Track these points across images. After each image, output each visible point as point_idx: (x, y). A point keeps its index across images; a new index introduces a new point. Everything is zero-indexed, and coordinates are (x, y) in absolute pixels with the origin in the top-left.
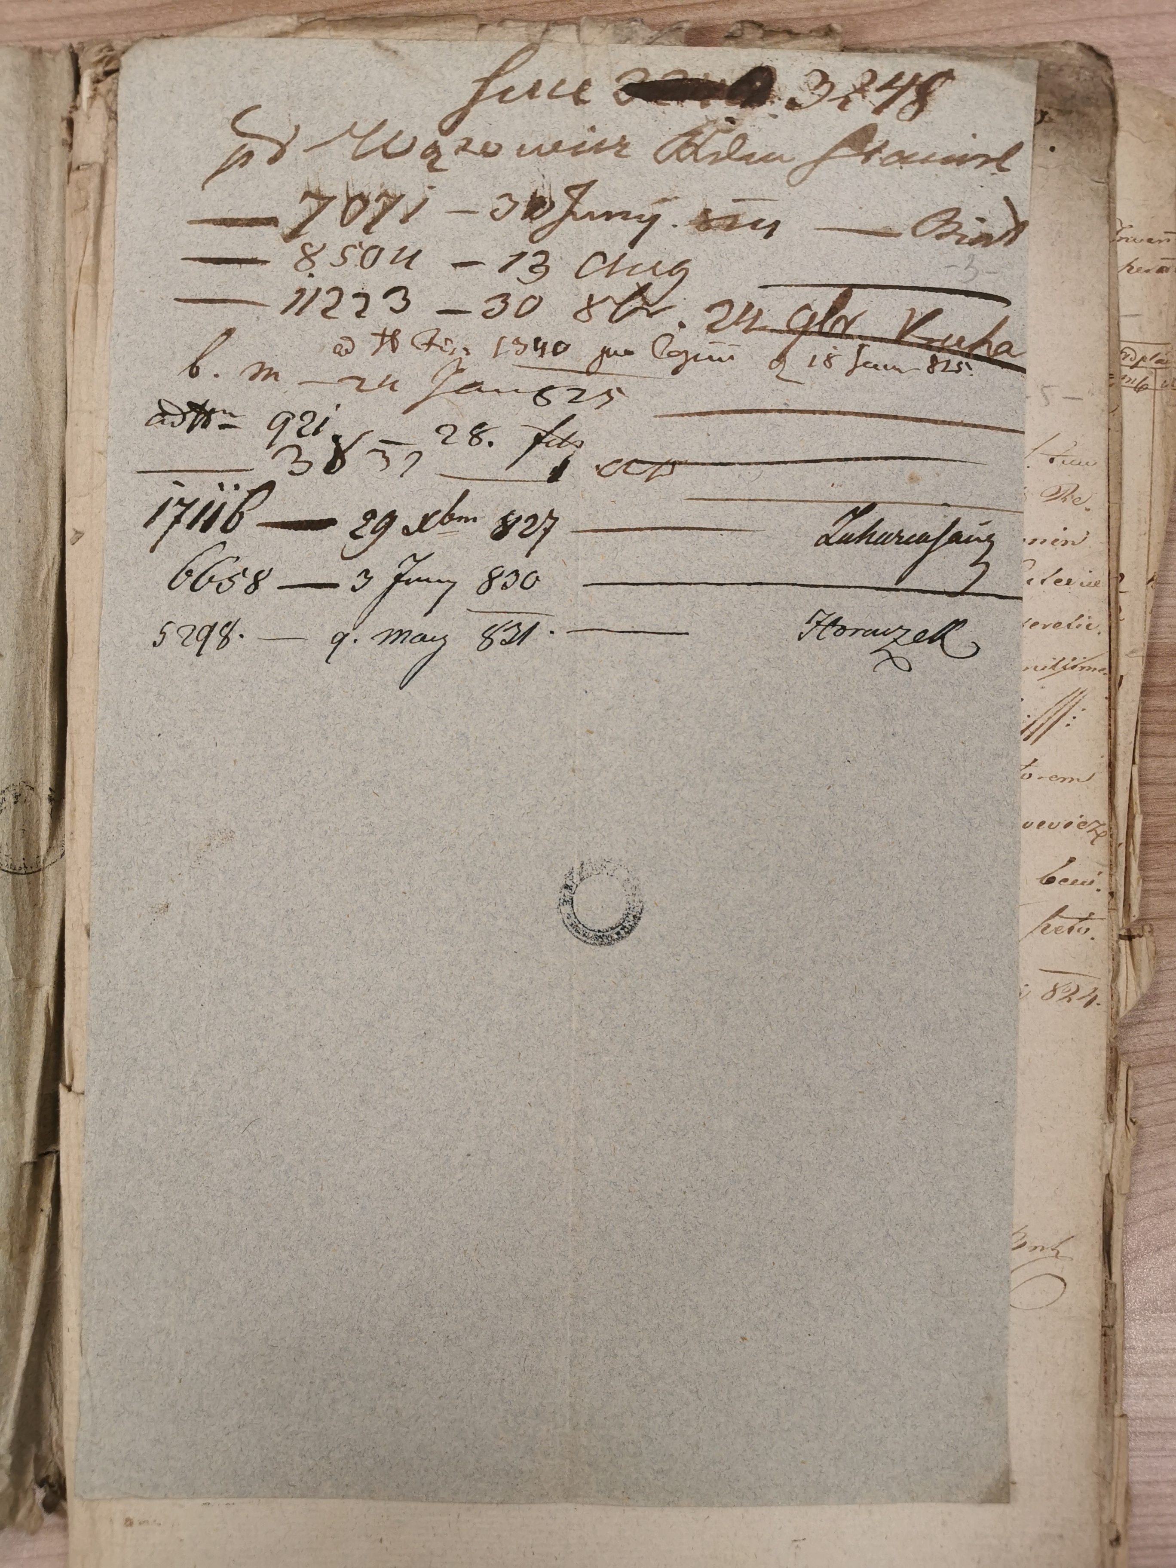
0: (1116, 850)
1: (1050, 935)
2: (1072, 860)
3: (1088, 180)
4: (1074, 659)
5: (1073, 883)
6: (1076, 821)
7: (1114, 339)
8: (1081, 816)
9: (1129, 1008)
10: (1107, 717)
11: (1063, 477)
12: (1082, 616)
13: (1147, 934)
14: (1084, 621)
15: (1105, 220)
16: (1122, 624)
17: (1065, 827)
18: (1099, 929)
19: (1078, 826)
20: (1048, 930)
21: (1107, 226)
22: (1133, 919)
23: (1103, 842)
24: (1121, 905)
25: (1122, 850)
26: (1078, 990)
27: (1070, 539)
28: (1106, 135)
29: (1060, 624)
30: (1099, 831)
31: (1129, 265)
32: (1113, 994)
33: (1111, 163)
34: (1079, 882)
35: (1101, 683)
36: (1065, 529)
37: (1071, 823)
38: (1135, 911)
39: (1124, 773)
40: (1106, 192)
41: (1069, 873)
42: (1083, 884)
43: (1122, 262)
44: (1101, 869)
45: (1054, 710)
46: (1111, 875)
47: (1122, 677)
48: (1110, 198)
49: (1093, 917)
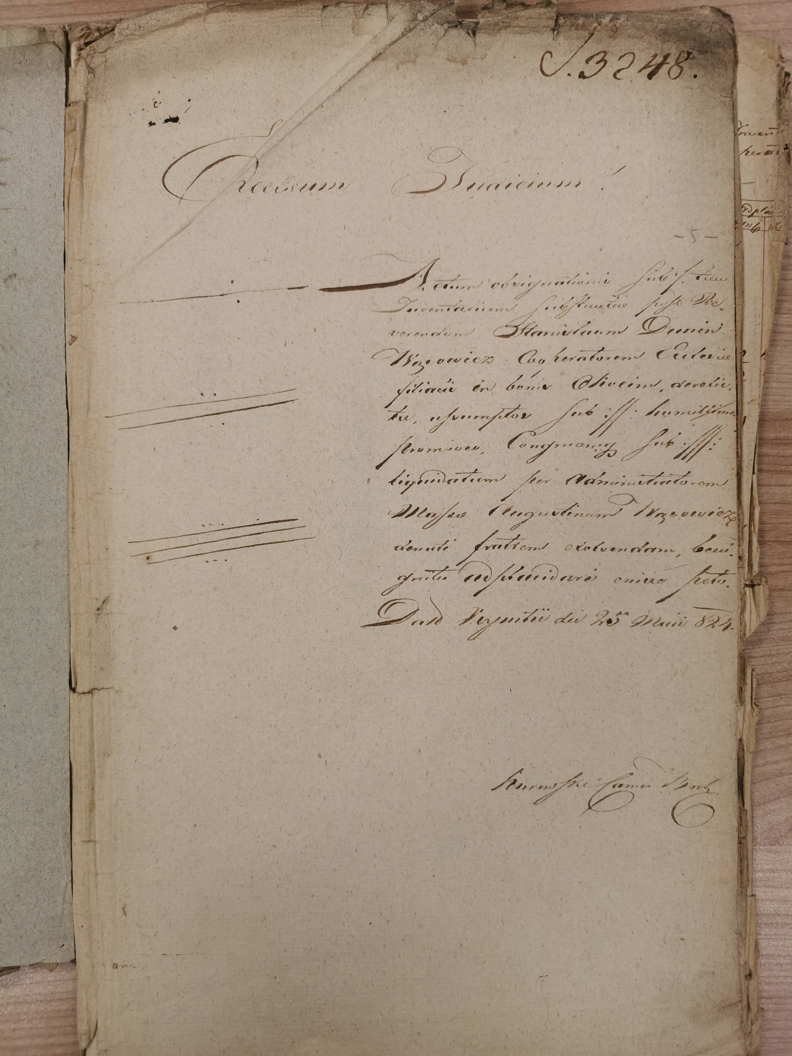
0: (742, 530)
1: (700, 585)
2: (714, 536)
3: (719, 96)
4: (714, 406)
5: (714, 551)
6: (716, 511)
7: (737, 198)
8: (720, 508)
9: (752, 631)
10: (735, 444)
11: (705, 288)
12: (719, 378)
13: (763, 583)
14: (720, 382)
15: (730, 121)
16: (745, 383)
17: (709, 515)
18: (732, 580)
19: (718, 514)
20: (699, 582)
21: (732, 126)
22: (754, 574)
23: (734, 524)
24: (746, 565)
25: (746, 529)
26: (718, 620)
27: (710, 329)
28: (730, 66)
29: (704, 384)
30: (731, 517)
31: (746, 150)
32: (742, 622)
33: (734, 84)
34: (718, 550)
35: (731, 421)
36: (707, 322)
37: (713, 512)
38: (756, 569)
39: (747, 479)
40: (731, 103)
41: (712, 544)
42: (721, 551)
43: (742, 148)
44: (732, 541)
45: (701, 440)
46: (739, 546)
47: (745, 417)
48: (734, 107)
49: (728, 573)
